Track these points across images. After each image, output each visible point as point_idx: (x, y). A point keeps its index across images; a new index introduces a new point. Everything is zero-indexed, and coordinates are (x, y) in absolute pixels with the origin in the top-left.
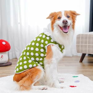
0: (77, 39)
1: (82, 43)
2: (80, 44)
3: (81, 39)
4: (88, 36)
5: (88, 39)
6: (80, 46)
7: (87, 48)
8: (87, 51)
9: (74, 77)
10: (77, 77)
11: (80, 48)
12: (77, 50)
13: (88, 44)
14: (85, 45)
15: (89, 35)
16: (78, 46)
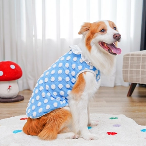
0: (124, 60)
2: (129, 69)
3: (130, 61)
4: (141, 57)
5: (141, 62)
6: (129, 71)
7: (140, 75)
8: (140, 80)
10: (115, 118)
12: (123, 78)
13: (142, 69)
14: (137, 71)
15: (143, 55)
16: (125, 72)
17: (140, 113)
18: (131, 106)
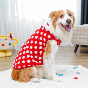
1: (77, 35)
2: (75, 36)
3: (75, 31)
4: (82, 29)
5: (82, 32)
6: (75, 37)
7: (82, 40)
8: (82, 43)
9: (74, 68)
10: (76, 68)
11: (75, 39)
12: (72, 42)
13: (83, 36)
14: (80, 37)
15: (83, 28)
17: (83, 63)
18: (77, 59)
